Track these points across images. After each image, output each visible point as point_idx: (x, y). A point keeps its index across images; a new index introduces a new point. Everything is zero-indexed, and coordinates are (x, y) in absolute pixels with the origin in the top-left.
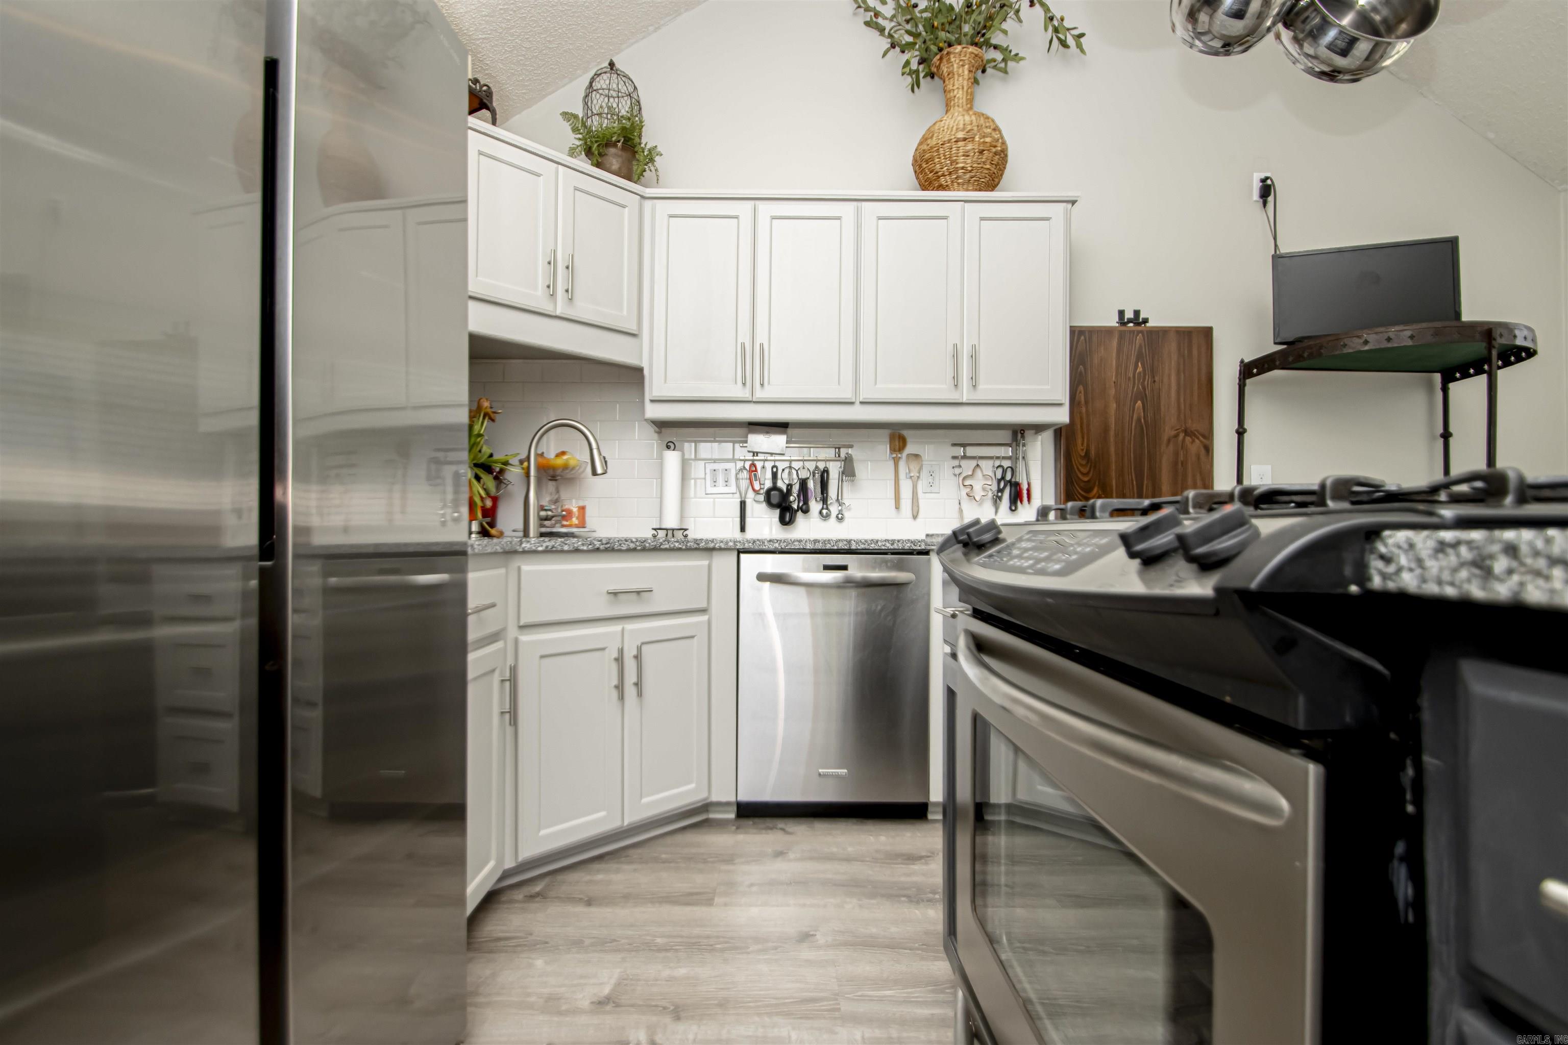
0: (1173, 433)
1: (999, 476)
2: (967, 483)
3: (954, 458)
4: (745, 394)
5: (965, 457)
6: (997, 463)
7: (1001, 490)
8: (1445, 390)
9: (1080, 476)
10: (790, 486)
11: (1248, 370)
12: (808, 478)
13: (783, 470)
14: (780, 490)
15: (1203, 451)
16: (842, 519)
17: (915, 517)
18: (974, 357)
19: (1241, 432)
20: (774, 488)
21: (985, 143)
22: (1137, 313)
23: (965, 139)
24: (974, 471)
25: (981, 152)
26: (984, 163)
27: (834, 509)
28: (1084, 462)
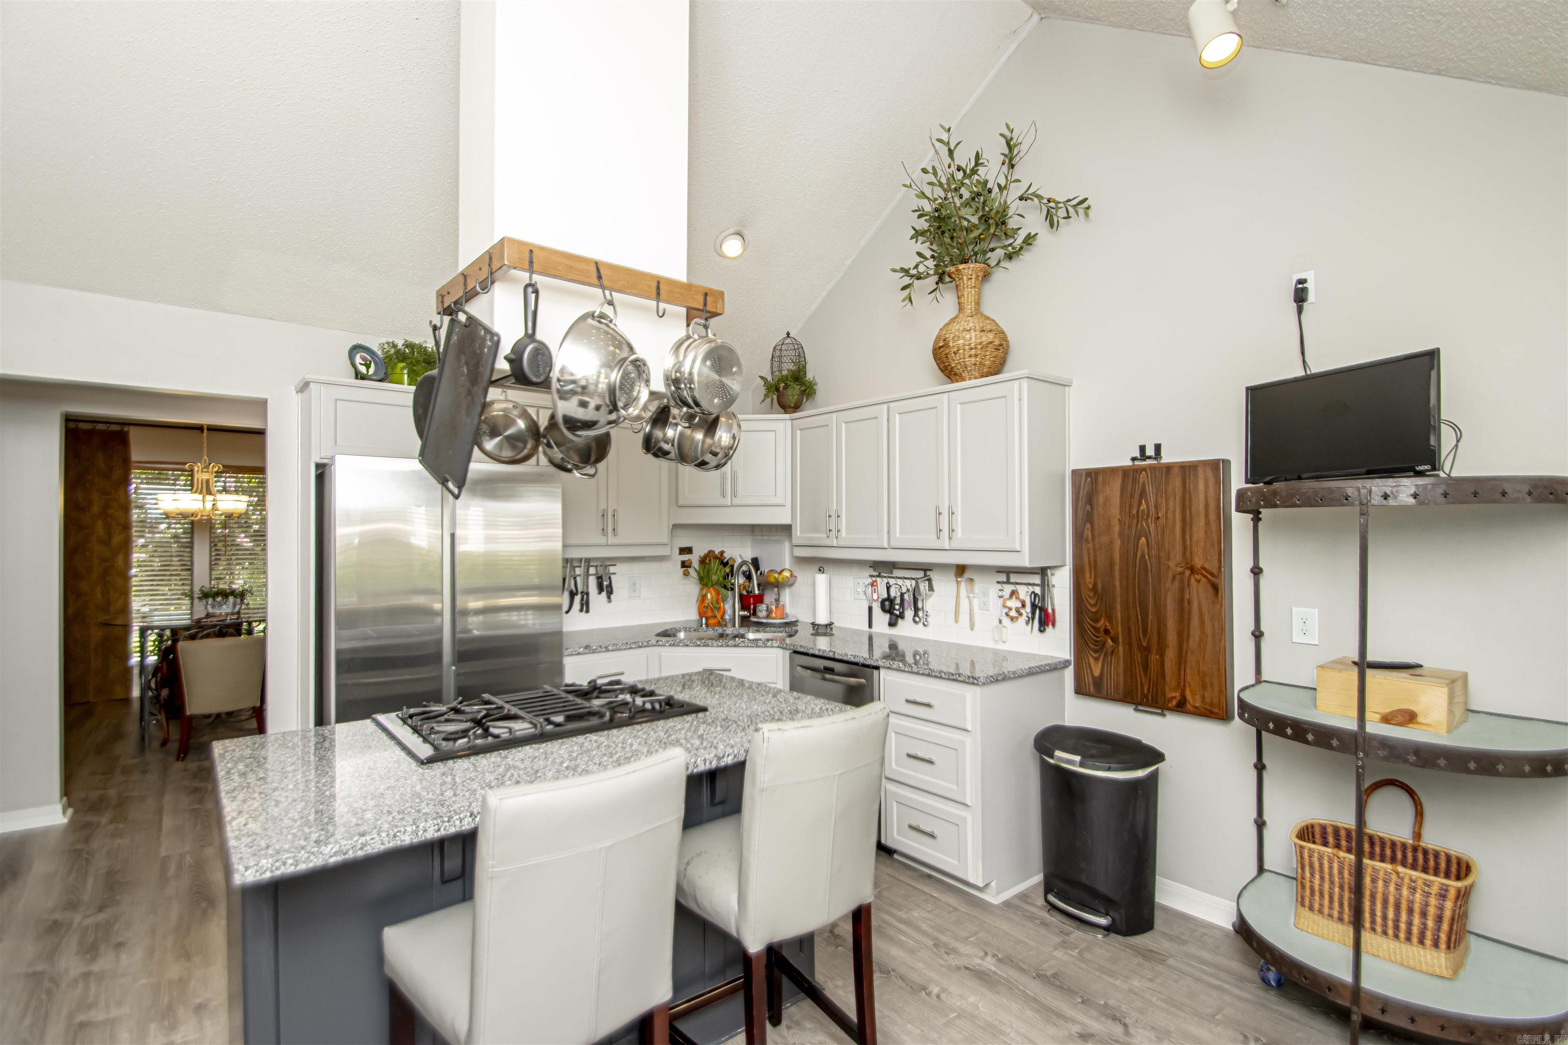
0: (1178, 570)
1: (1032, 600)
2: (1007, 604)
3: (998, 582)
5: (1006, 583)
6: (1031, 589)
7: (1032, 613)
10: (895, 599)
12: (906, 594)
13: (893, 586)
14: (890, 601)
15: (1210, 592)
16: (928, 625)
17: (972, 629)
19: (1256, 571)
20: (887, 598)
22: (1157, 448)
24: (1011, 594)
27: (922, 616)
28: (1092, 594)
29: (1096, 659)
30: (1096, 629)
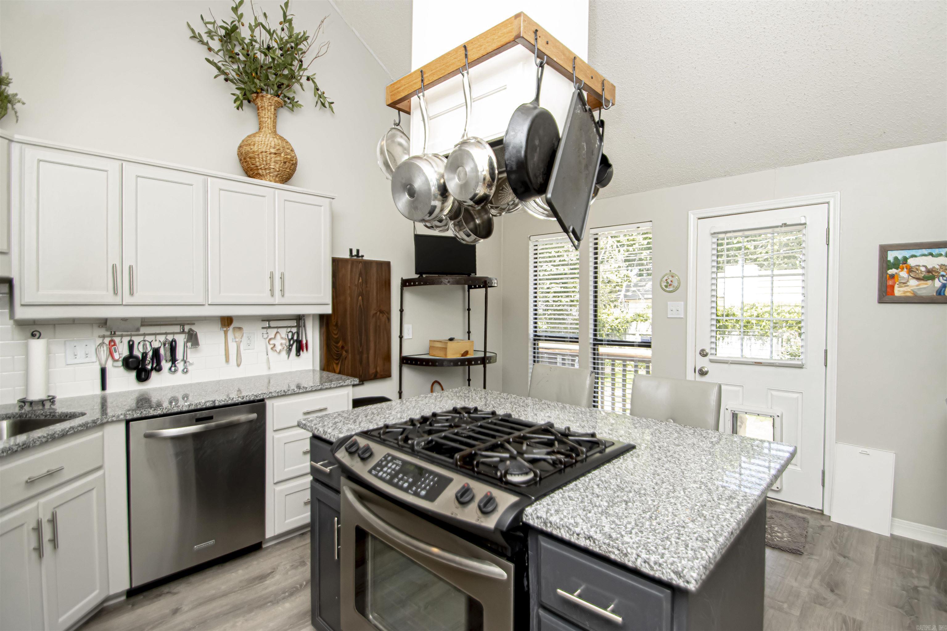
0: (375, 312)
1: (290, 337)
2: (272, 342)
3: (263, 328)
4: (118, 300)
5: (270, 327)
6: (289, 330)
7: (291, 345)
8: (469, 291)
9: (334, 336)
10: (145, 355)
11: (406, 283)
12: (160, 347)
13: (139, 343)
14: (136, 358)
15: (387, 321)
16: (187, 372)
17: (238, 365)
18: (282, 278)
19: (401, 311)
20: (131, 355)
21: (287, 158)
22: (358, 251)
23: (275, 154)
24: (275, 335)
25: (285, 163)
26: (286, 168)
27: (180, 365)
28: (335, 328)
29: (337, 364)
30: (337, 347)
